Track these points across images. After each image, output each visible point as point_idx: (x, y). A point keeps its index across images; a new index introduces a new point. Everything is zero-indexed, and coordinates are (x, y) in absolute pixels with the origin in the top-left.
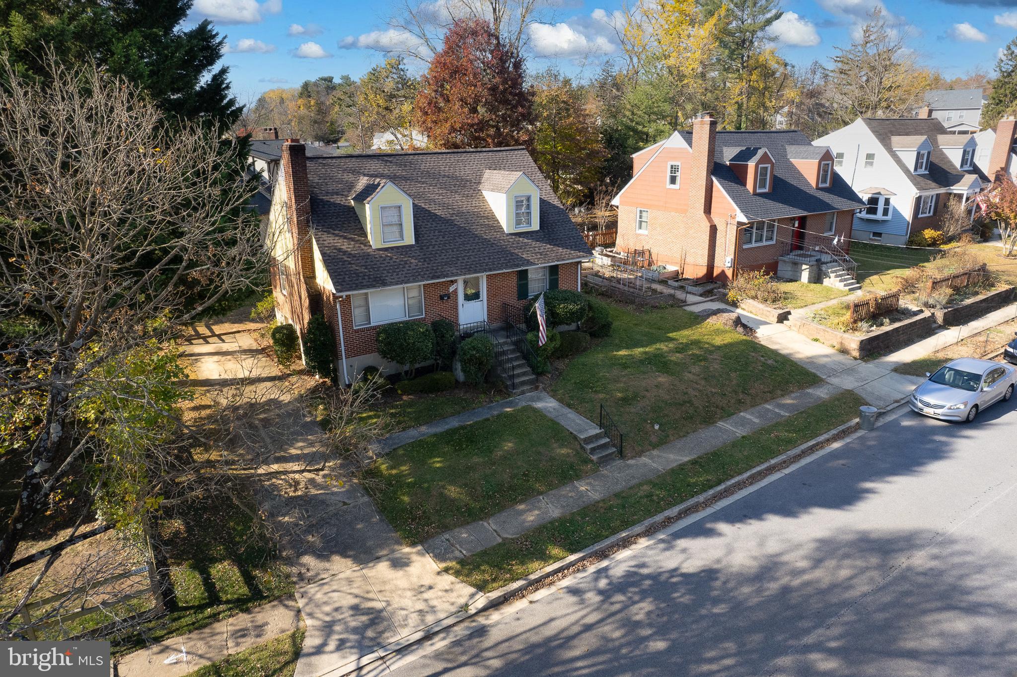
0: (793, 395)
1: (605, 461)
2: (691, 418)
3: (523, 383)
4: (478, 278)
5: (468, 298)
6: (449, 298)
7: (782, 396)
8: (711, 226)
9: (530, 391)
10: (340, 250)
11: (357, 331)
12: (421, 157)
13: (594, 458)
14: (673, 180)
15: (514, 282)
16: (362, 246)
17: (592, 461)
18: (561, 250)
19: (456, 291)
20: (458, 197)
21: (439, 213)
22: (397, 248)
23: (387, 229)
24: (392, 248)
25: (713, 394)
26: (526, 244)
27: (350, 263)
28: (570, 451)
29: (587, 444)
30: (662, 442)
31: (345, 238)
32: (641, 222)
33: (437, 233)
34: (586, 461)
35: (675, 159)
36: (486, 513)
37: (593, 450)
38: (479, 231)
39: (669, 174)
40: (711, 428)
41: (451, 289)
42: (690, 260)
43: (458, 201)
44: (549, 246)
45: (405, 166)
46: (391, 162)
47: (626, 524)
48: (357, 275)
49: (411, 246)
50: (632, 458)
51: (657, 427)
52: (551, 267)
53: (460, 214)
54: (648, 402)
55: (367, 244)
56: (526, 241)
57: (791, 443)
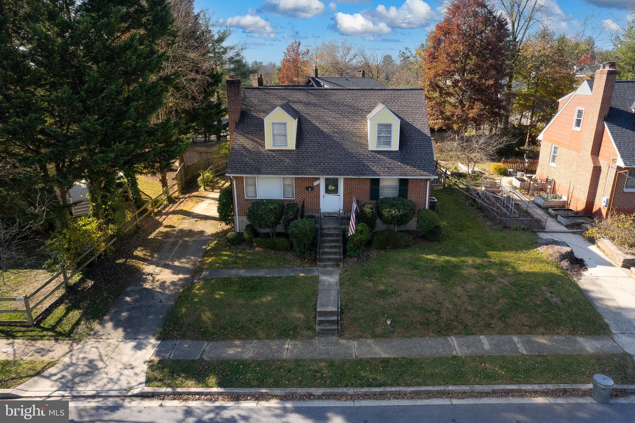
0: (556, 337)
1: (325, 333)
2: (428, 325)
3: (329, 260)
4: (337, 179)
5: (328, 191)
6: (312, 189)
7: (543, 334)
8: (594, 167)
9: (332, 266)
10: (244, 147)
11: (247, 200)
12: (336, 91)
13: (318, 328)
14: (578, 123)
15: (367, 187)
16: (260, 147)
17: (315, 330)
18: (408, 167)
19: (318, 186)
20: (346, 120)
21: (325, 130)
22: (282, 150)
23: (277, 138)
24: (278, 151)
25: (467, 311)
26: (381, 160)
27: (246, 157)
28: (302, 316)
29: (319, 316)
30: (386, 335)
31: (252, 140)
32: (554, 157)
33: (315, 144)
34: (310, 328)
35: (580, 104)
36: (213, 338)
37: (321, 322)
38: (348, 146)
39: (575, 117)
40: (441, 340)
41: (315, 184)
42: (576, 194)
43: (346, 124)
44: (399, 163)
45: (321, 97)
46: (312, 94)
47: (276, 384)
48: (246, 164)
49: (292, 151)
50: (347, 339)
51: (389, 322)
52: (401, 180)
53: (341, 132)
54: (398, 301)
55: (263, 146)
56: (382, 157)
57: (491, 378)
